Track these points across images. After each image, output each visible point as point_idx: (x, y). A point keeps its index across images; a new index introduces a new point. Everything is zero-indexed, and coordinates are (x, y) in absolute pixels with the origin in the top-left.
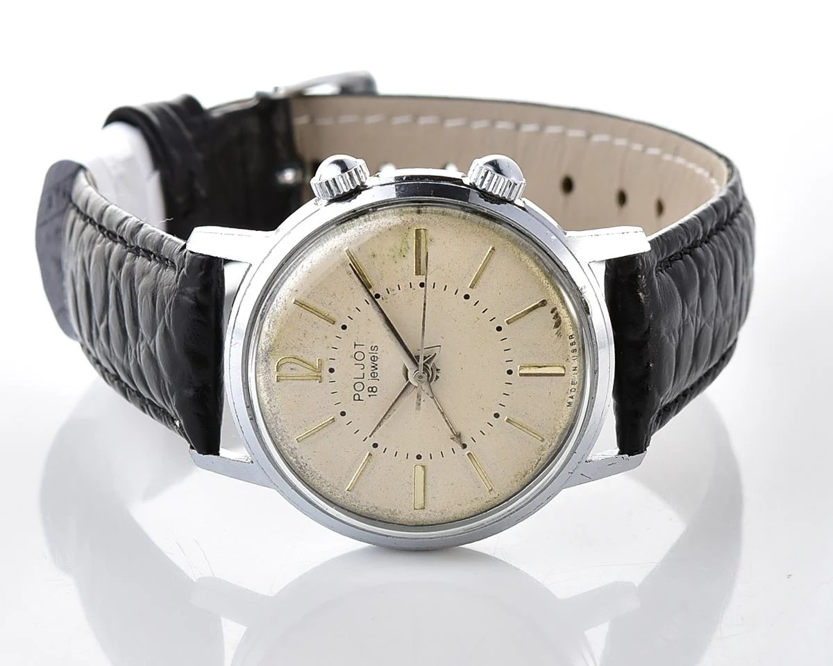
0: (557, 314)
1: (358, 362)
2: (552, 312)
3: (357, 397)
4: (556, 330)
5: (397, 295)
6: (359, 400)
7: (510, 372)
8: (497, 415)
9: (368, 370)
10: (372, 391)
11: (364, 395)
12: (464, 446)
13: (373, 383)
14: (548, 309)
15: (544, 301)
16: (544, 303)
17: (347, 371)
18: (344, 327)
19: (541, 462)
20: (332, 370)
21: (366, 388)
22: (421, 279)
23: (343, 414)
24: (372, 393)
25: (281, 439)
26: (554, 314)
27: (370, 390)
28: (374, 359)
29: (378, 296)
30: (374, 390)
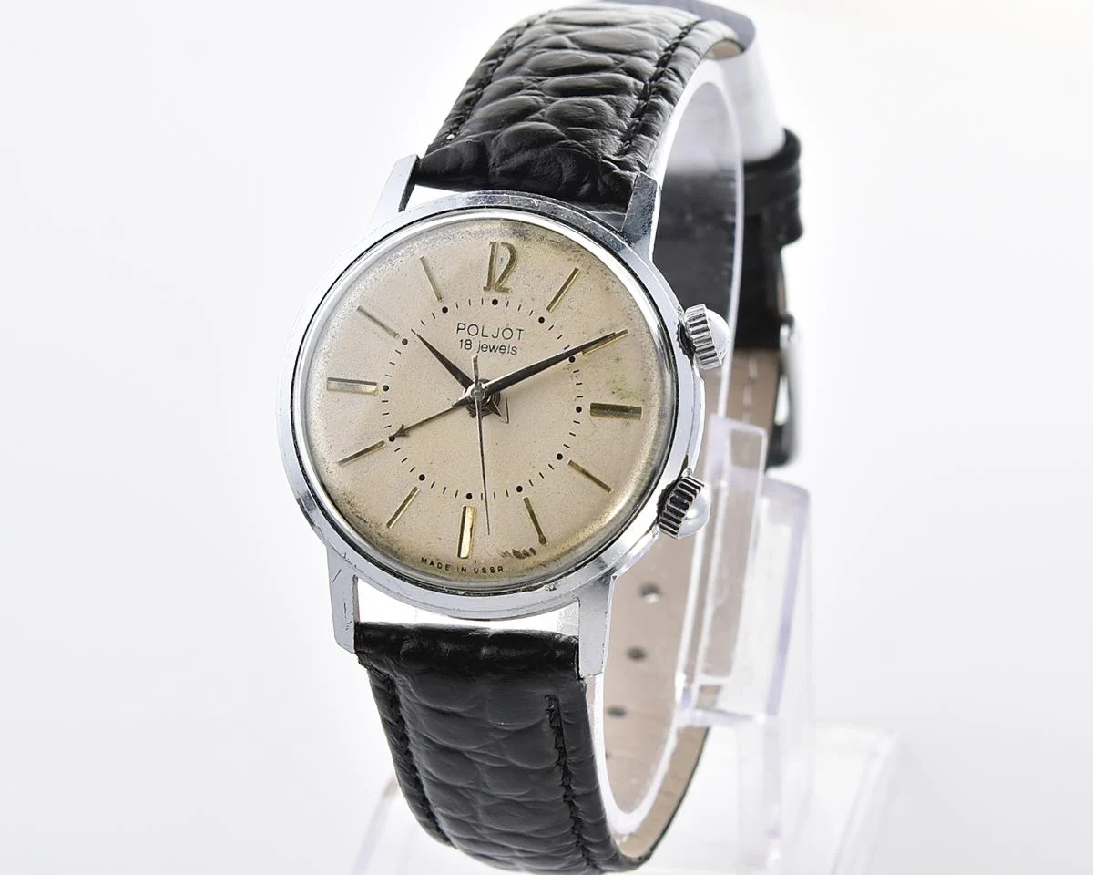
0: (528, 555)
1: (501, 331)
2: (531, 549)
3: (461, 326)
4: (511, 552)
5: (570, 381)
6: (458, 329)
7: (469, 496)
8: (422, 478)
9: (490, 341)
10: (467, 344)
11: (464, 335)
12: (392, 439)
13: (475, 345)
14: (536, 544)
15: (545, 542)
16: (543, 541)
17: (493, 319)
18: (542, 320)
19: (362, 523)
20: (495, 302)
21: (471, 338)
22: (586, 408)
23: (445, 310)
24: (464, 344)
25: (424, 242)
26: (528, 551)
27: (469, 342)
28: (502, 349)
29: (572, 360)
30: (468, 347)
